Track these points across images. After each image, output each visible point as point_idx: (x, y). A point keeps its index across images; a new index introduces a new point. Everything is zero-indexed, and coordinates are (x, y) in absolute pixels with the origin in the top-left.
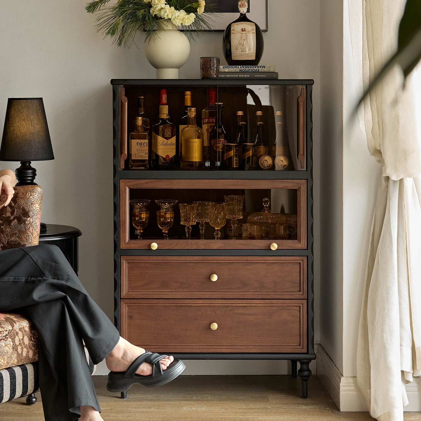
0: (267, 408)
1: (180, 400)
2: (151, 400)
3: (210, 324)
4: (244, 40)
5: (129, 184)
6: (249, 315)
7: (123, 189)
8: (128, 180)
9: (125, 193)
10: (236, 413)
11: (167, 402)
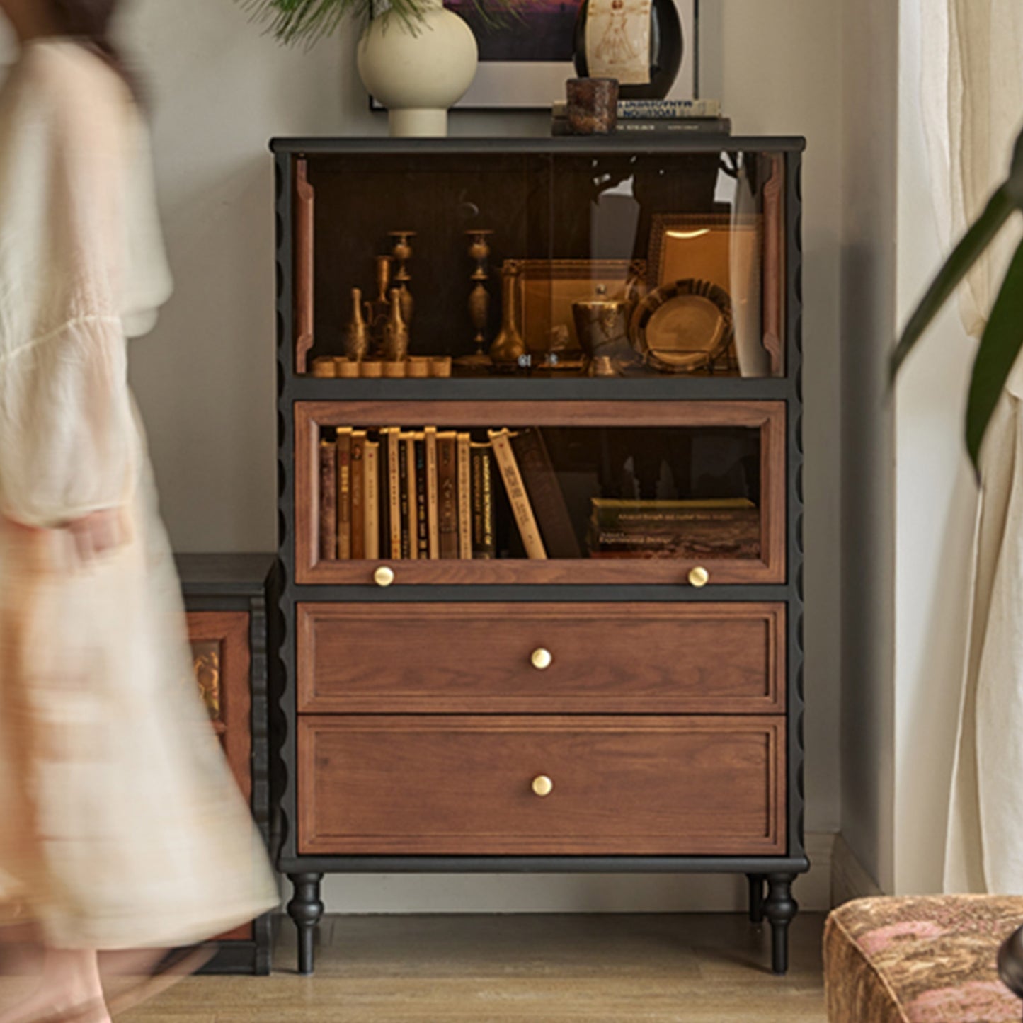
0: (695, 995)
1: (470, 975)
2: (395, 975)
3: (532, 779)
4: (616, 31)
5: (318, 413)
6: (634, 755)
7: (303, 426)
8: (314, 404)
9: (309, 439)
10: (615, 1006)
11: (436, 980)
